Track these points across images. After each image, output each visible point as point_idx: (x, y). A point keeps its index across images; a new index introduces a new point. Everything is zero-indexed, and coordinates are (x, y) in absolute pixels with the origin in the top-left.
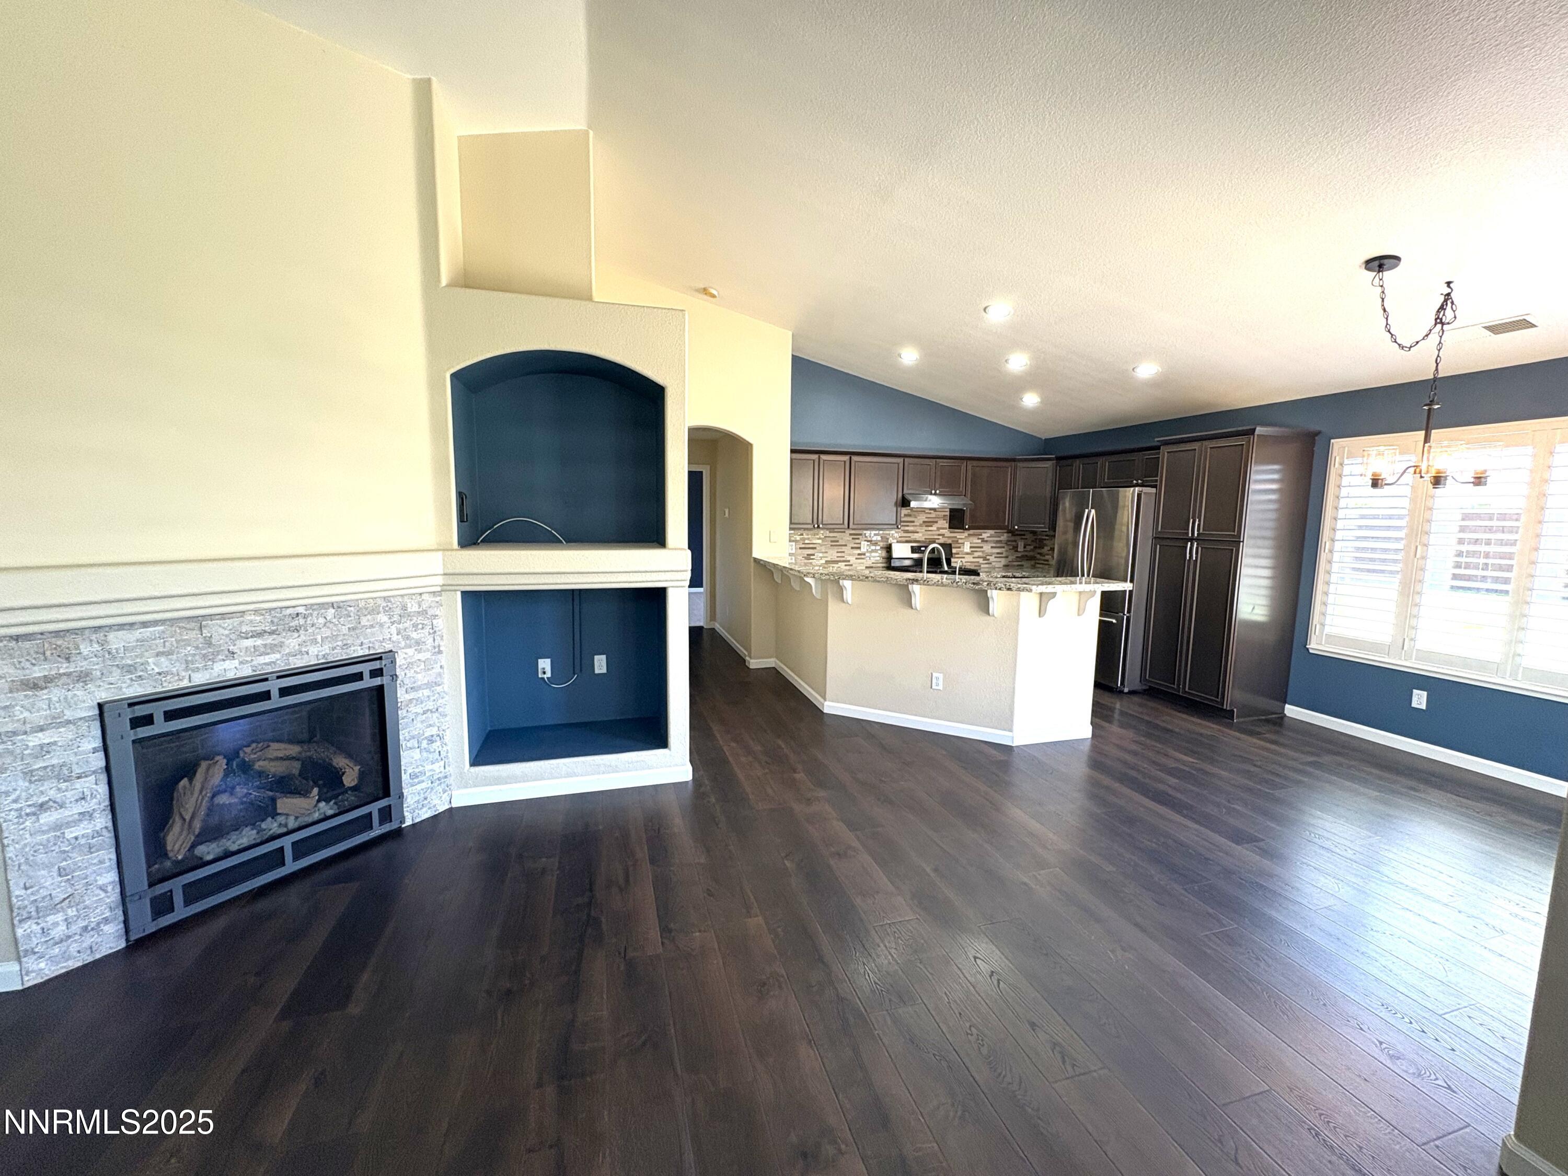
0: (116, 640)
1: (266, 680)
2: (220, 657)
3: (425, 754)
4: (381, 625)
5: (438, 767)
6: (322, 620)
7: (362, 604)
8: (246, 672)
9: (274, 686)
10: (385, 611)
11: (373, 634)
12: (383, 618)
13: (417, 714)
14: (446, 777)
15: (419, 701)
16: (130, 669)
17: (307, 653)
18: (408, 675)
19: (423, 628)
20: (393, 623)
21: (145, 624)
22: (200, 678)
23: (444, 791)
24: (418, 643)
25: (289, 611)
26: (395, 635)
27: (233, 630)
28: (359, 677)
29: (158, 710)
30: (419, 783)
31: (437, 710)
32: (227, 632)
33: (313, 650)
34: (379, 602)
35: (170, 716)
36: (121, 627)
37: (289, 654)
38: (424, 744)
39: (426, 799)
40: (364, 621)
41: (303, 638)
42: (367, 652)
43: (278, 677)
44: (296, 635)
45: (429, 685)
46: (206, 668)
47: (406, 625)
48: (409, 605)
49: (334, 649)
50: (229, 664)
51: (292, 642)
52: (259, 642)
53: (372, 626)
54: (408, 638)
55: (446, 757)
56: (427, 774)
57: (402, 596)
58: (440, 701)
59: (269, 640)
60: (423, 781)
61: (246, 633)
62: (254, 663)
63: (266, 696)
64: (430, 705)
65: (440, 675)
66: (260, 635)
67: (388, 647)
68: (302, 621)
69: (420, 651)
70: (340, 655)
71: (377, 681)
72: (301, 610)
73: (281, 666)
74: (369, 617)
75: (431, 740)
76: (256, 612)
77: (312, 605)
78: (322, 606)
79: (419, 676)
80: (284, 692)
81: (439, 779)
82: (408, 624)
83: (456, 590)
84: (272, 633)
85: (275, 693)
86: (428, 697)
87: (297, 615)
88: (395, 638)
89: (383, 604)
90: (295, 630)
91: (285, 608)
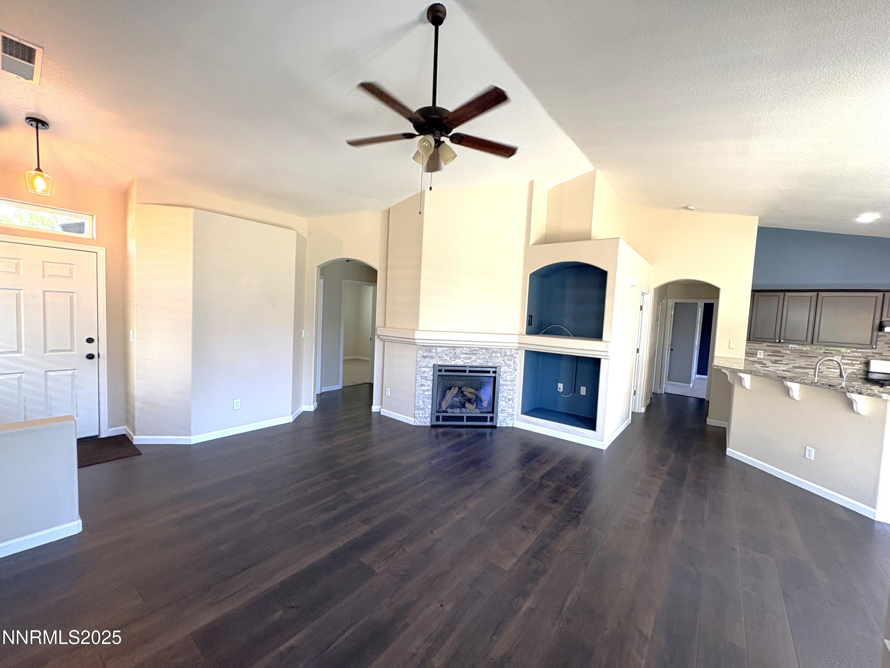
0: (439, 349)
1: (466, 367)
2: (457, 358)
3: (507, 404)
4: (498, 357)
5: (511, 410)
6: (482, 353)
7: (493, 349)
8: (462, 364)
9: (468, 369)
10: (500, 353)
11: (495, 359)
12: (499, 355)
13: (506, 389)
14: (513, 415)
15: (507, 385)
16: (440, 357)
17: (477, 362)
18: (504, 375)
19: (511, 361)
20: (501, 357)
21: (444, 347)
22: (453, 363)
23: (512, 420)
24: (509, 365)
25: (474, 348)
27: (461, 352)
28: (489, 372)
29: (443, 369)
30: (504, 413)
31: (512, 390)
32: (459, 352)
33: (479, 361)
34: (498, 350)
35: (446, 371)
36: (441, 347)
37: (473, 361)
38: (507, 400)
39: (505, 419)
40: (493, 355)
41: (476, 357)
42: (493, 365)
43: (469, 367)
44: (475, 356)
45: (511, 381)
46: (454, 361)
47: (505, 358)
48: (507, 352)
49: (484, 362)
50: (459, 361)
51: (474, 358)
52: (466, 356)
53: (495, 357)
54: (505, 363)
55: (514, 408)
56: (507, 411)
57: (506, 349)
58: (514, 387)
59: (468, 356)
60: (505, 413)
61: (464, 353)
62: (464, 362)
63: (465, 371)
64: (510, 388)
65: (515, 378)
66: (466, 354)
67: (499, 364)
68: (477, 352)
69: (509, 368)
70: (485, 364)
71: (494, 375)
72: (477, 349)
73: (470, 364)
74: (495, 354)
75: (509, 400)
76: (466, 347)
77: (480, 348)
78: (482, 348)
79: (508, 377)
80: (470, 371)
81: (510, 415)
82: (506, 358)
83: (523, 349)
84: (469, 354)
85: (467, 371)
86: (510, 385)
87: (476, 350)
88: (502, 362)
89: (499, 351)
90: (475, 354)
91: (473, 347)
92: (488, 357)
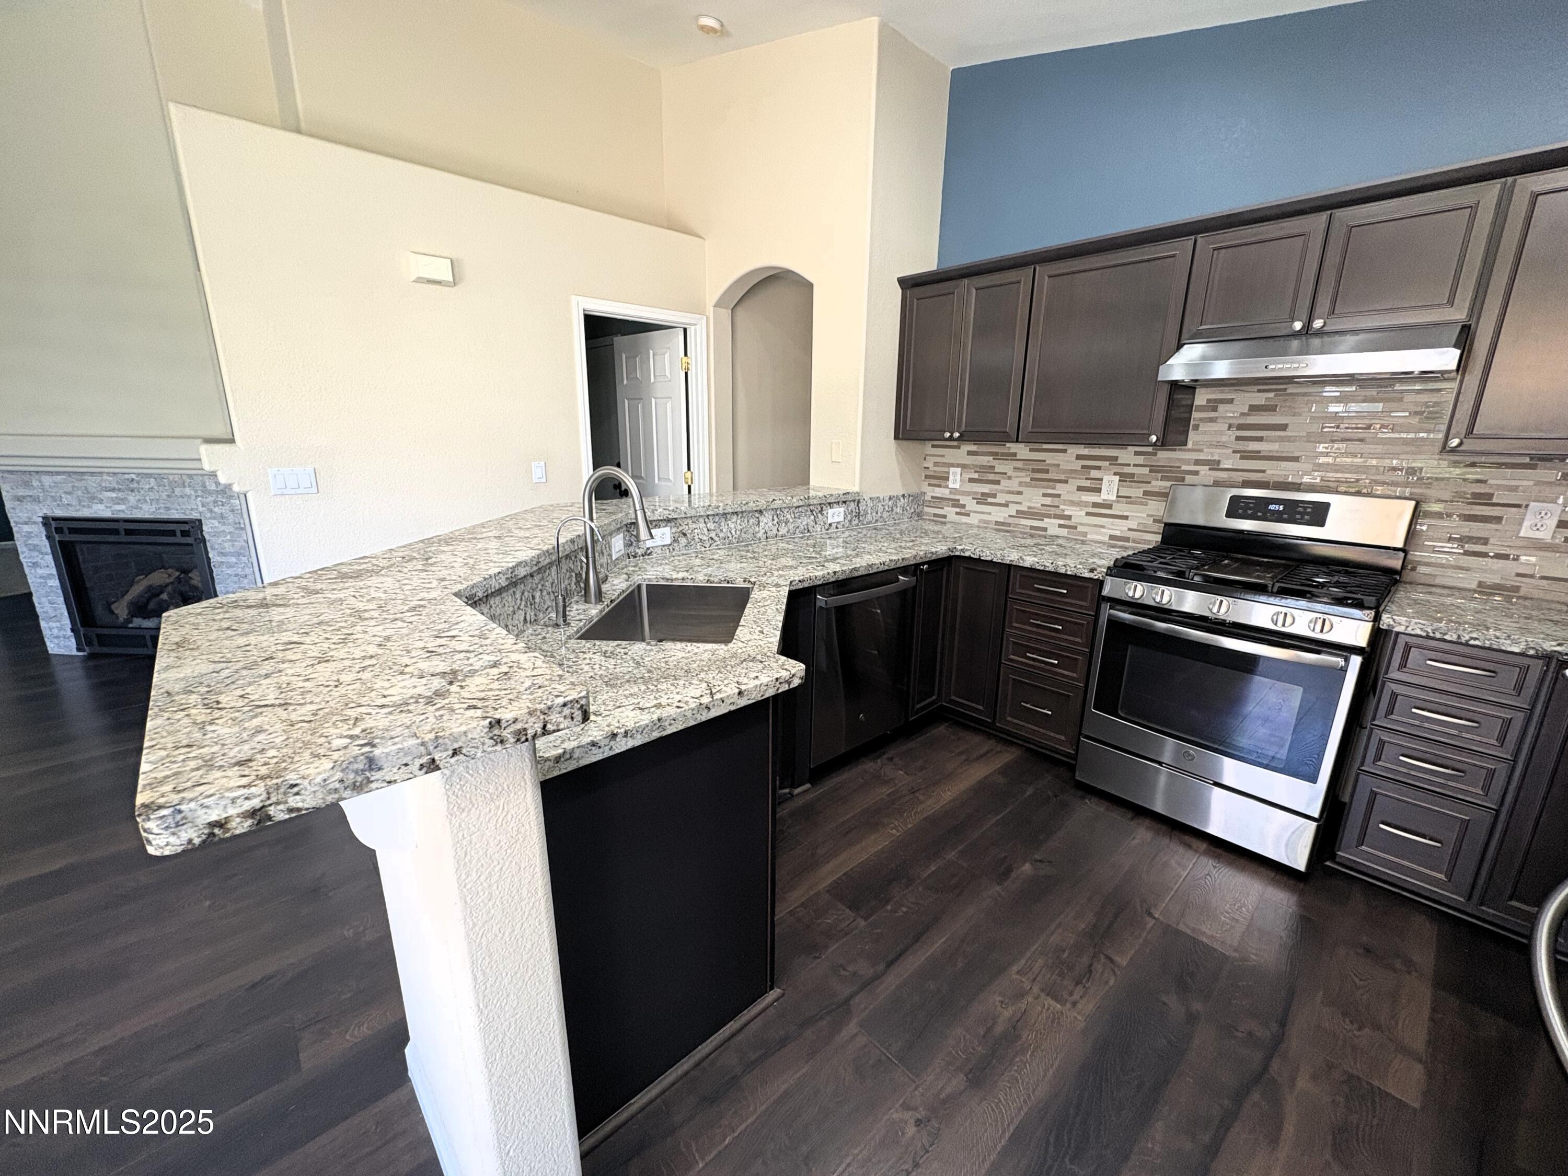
0: (49, 480)
1: (118, 521)
2: (95, 501)
4: (189, 496)
7: (171, 478)
8: (107, 514)
9: (122, 526)
10: (190, 486)
11: (184, 504)
12: (188, 491)
15: (230, 566)
16: (54, 499)
17: (142, 508)
18: (217, 542)
19: (223, 505)
20: (197, 497)
21: (58, 473)
22: (86, 512)
25: (126, 476)
26: (200, 507)
27: (99, 484)
28: (173, 533)
32: (95, 485)
33: (146, 507)
35: (73, 531)
36: (52, 473)
37: (133, 507)
40: (178, 491)
41: (138, 497)
42: (181, 516)
43: (125, 521)
44: (134, 494)
45: (238, 554)
46: (89, 507)
47: (208, 500)
49: (159, 509)
50: (101, 507)
51: (132, 499)
52: (114, 495)
53: (182, 496)
54: (211, 511)
59: (120, 495)
61: (106, 487)
62: (112, 509)
63: (116, 532)
64: (240, 571)
65: (242, 548)
66: (113, 490)
69: (224, 524)
70: (162, 514)
72: (134, 476)
73: (126, 515)
76: (108, 474)
78: (150, 476)
79: (226, 545)
80: (129, 532)
82: (210, 499)
84: (119, 490)
85: (122, 532)
87: (133, 480)
88: (201, 509)
89: (188, 481)
90: (132, 491)
91: (124, 474)
92: (165, 497)
